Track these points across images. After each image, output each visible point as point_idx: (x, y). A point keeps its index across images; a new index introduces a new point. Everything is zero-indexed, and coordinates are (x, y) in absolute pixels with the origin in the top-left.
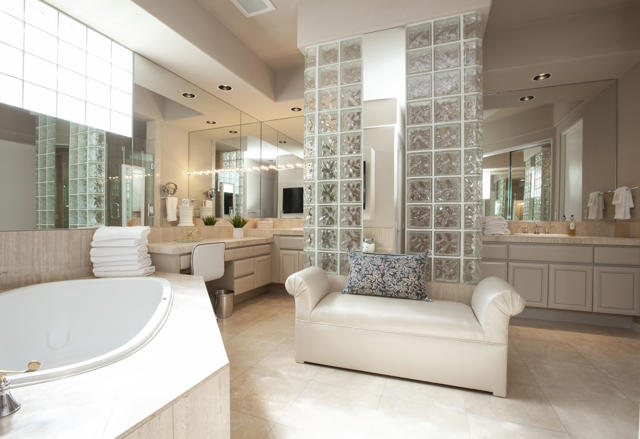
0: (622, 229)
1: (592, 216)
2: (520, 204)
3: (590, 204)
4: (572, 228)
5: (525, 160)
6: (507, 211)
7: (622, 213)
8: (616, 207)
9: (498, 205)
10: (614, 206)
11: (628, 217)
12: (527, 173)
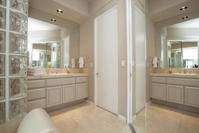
0: (81, 71)
1: (73, 66)
2: (49, 63)
3: (72, 63)
4: (68, 71)
5: (51, 48)
6: (45, 65)
7: (81, 66)
8: (80, 64)
9: (42, 64)
10: (79, 63)
11: (83, 67)
12: (52, 53)
